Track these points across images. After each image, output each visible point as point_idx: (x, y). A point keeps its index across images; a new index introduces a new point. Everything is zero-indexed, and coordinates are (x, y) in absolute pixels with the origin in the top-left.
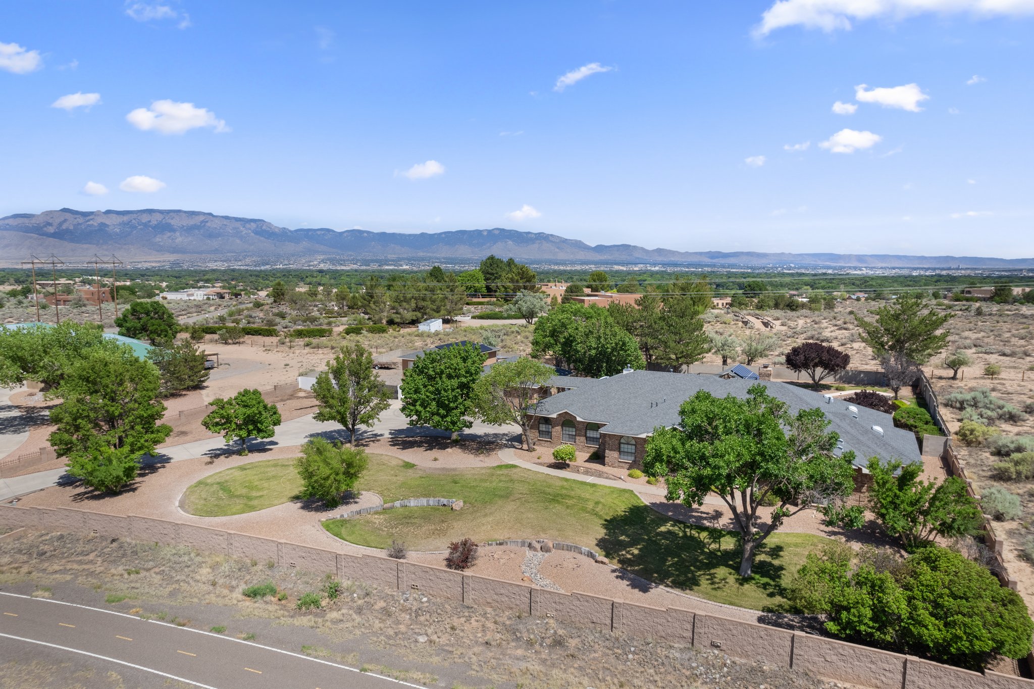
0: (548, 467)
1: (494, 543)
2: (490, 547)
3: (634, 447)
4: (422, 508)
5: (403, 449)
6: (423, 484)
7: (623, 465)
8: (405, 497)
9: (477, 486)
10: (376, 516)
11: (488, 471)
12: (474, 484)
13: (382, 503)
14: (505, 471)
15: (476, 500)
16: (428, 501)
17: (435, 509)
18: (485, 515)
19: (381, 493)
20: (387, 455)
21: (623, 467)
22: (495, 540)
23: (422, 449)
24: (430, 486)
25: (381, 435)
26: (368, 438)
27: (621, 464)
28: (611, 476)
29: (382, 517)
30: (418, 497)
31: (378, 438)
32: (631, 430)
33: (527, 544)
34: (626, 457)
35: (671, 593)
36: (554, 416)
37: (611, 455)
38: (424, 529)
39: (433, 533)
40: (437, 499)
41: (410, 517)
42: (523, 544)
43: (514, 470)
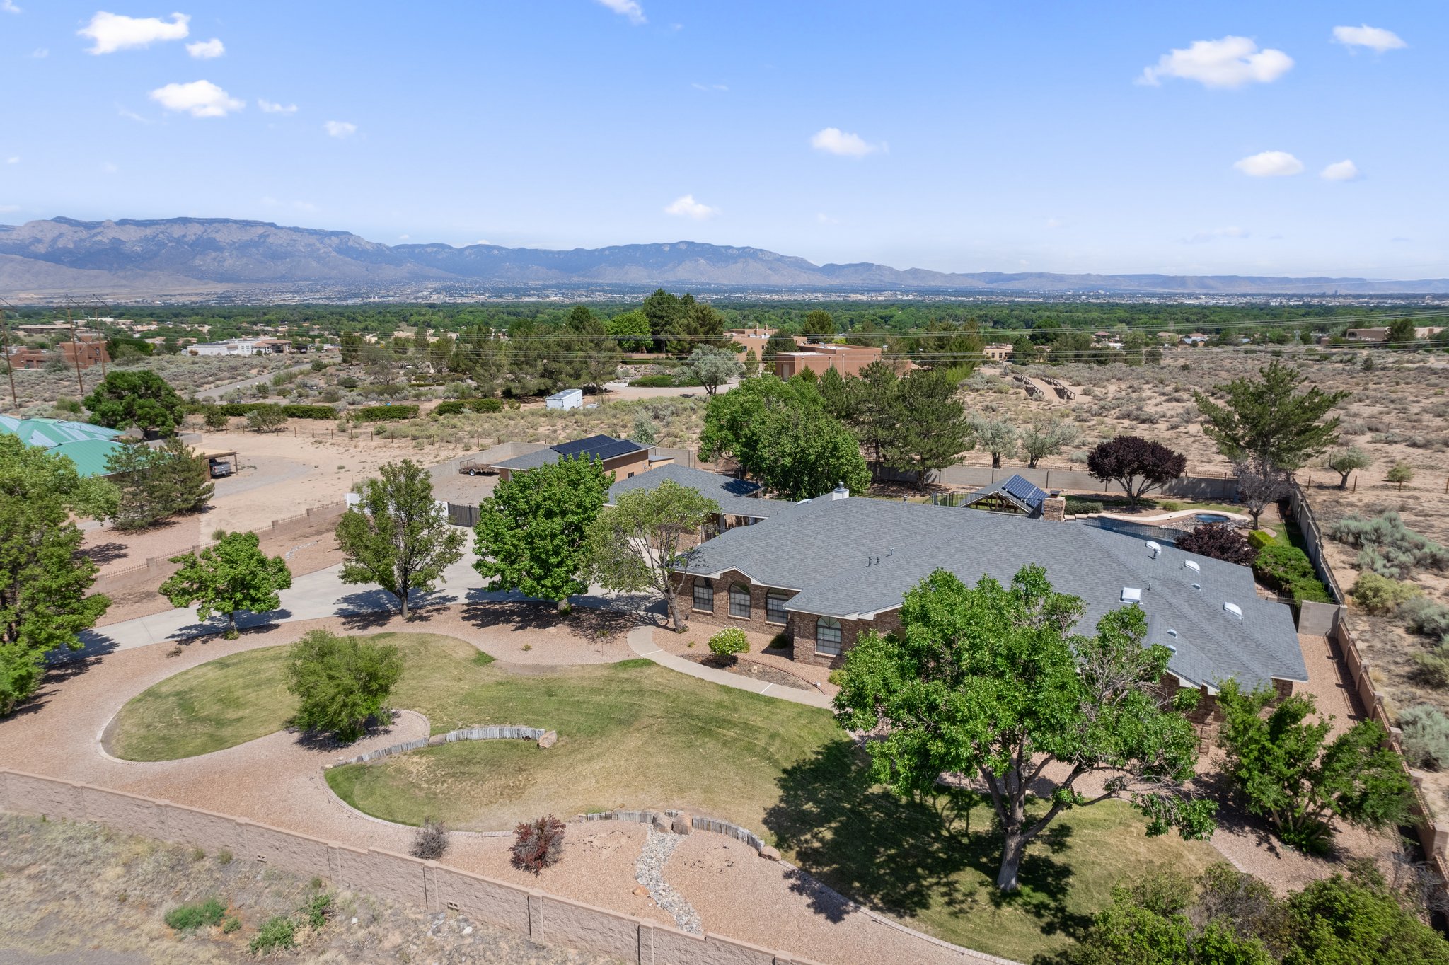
0: (703, 663)
1: (596, 816)
2: (590, 824)
3: (838, 633)
4: (491, 744)
5: (481, 626)
6: (499, 698)
7: (823, 660)
8: (467, 724)
9: (584, 702)
10: (415, 760)
11: (606, 673)
12: (579, 697)
13: (427, 734)
14: (632, 673)
15: (579, 730)
16: (501, 731)
17: (511, 745)
18: (590, 760)
19: (430, 714)
20: (454, 639)
21: (821, 664)
22: (599, 811)
23: (511, 626)
24: (509, 701)
25: (453, 599)
26: (432, 604)
27: (819, 660)
28: (801, 682)
29: (424, 760)
30: (486, 722)
31: (448, 604)
32: (835, 606)
33: (650, 819)
34: (826, 649)
35: (881, 923)
36: (716, 576)
37: (803, 645)
38: (487, 785)
39: (502, 794)
40: (516, 727)
41: (469, 761)
42: (644, 817)
43: (648, 671)
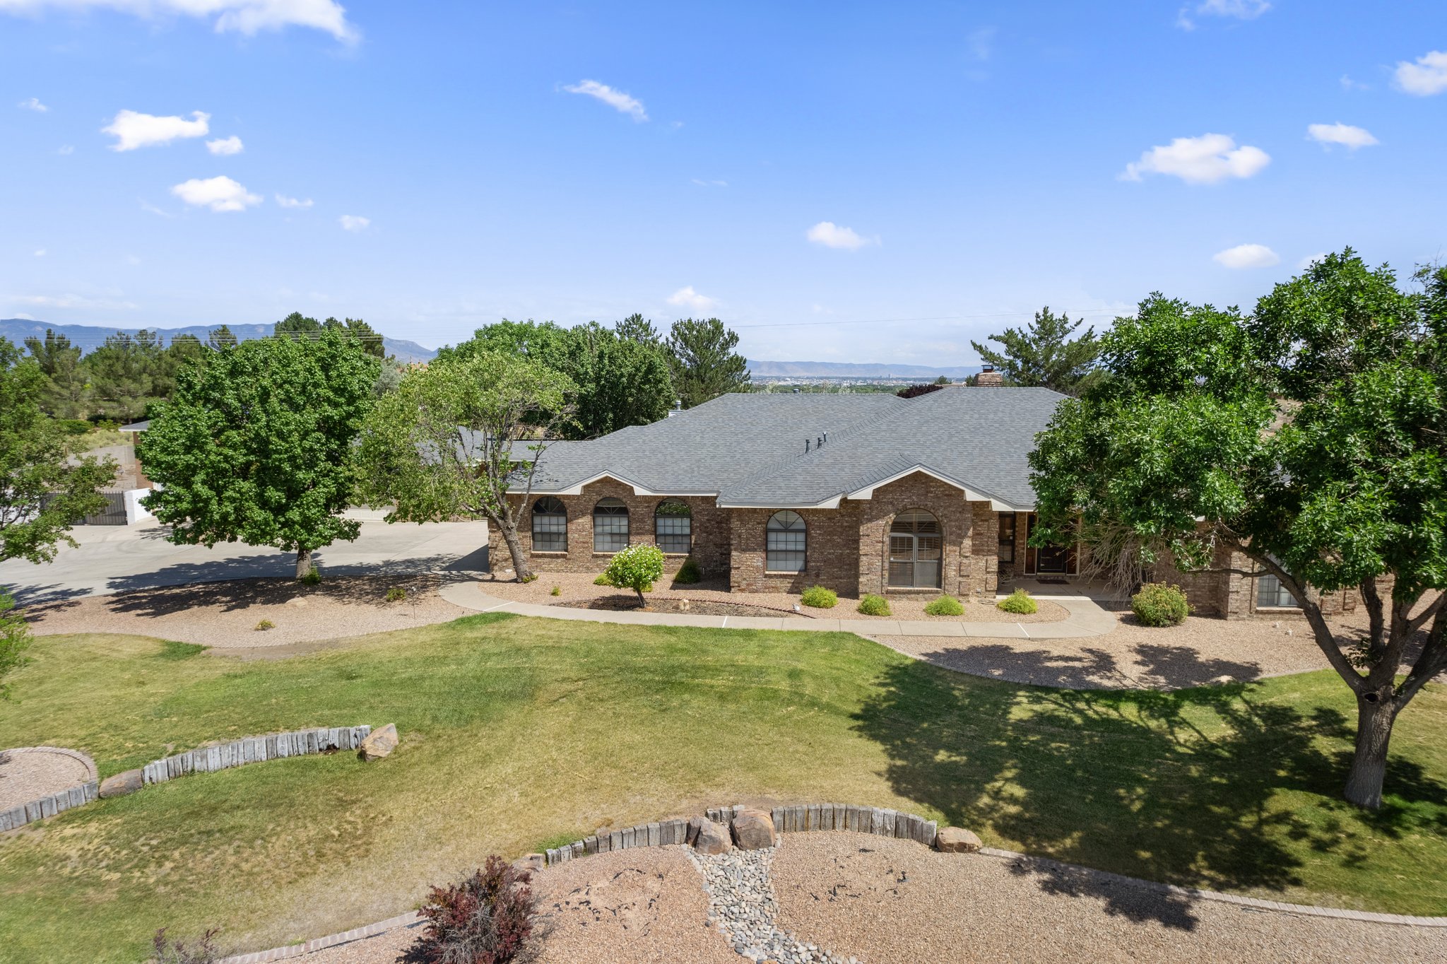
0: (594, 608)
1: (566, 851)
2: (557, 869)
3: (801, 537)
4: (252, 770)
6: (243, 695)
7: (778, 582)
8: (183, 744)
9: (422, 678)
10: (68, 831)
11: (439, 635)
12: (411, 672)
13: (94, 776)
14: (490, 630)
15: (435, 719)
16: (271, 744)
17: (301, 766)
18: (485, 760)
19: (89, 745)
20: (104, 635)
21: (776, 589)
22: (564, 840)
23: (216, 608)
24: (266, 695)
25: (83, 592)
27: (772, 582)
29: (93, 827)
30: (231, 735)
31: (73, 599)
32: (797, 495)
33: (680, 834)
34: (781, 564)
36: (576, 490)
37: (745, 563)
38: (277, 845)
39: (320, 855)
40: (304, 732)
41: (213, 810)
42: (667, 833)
